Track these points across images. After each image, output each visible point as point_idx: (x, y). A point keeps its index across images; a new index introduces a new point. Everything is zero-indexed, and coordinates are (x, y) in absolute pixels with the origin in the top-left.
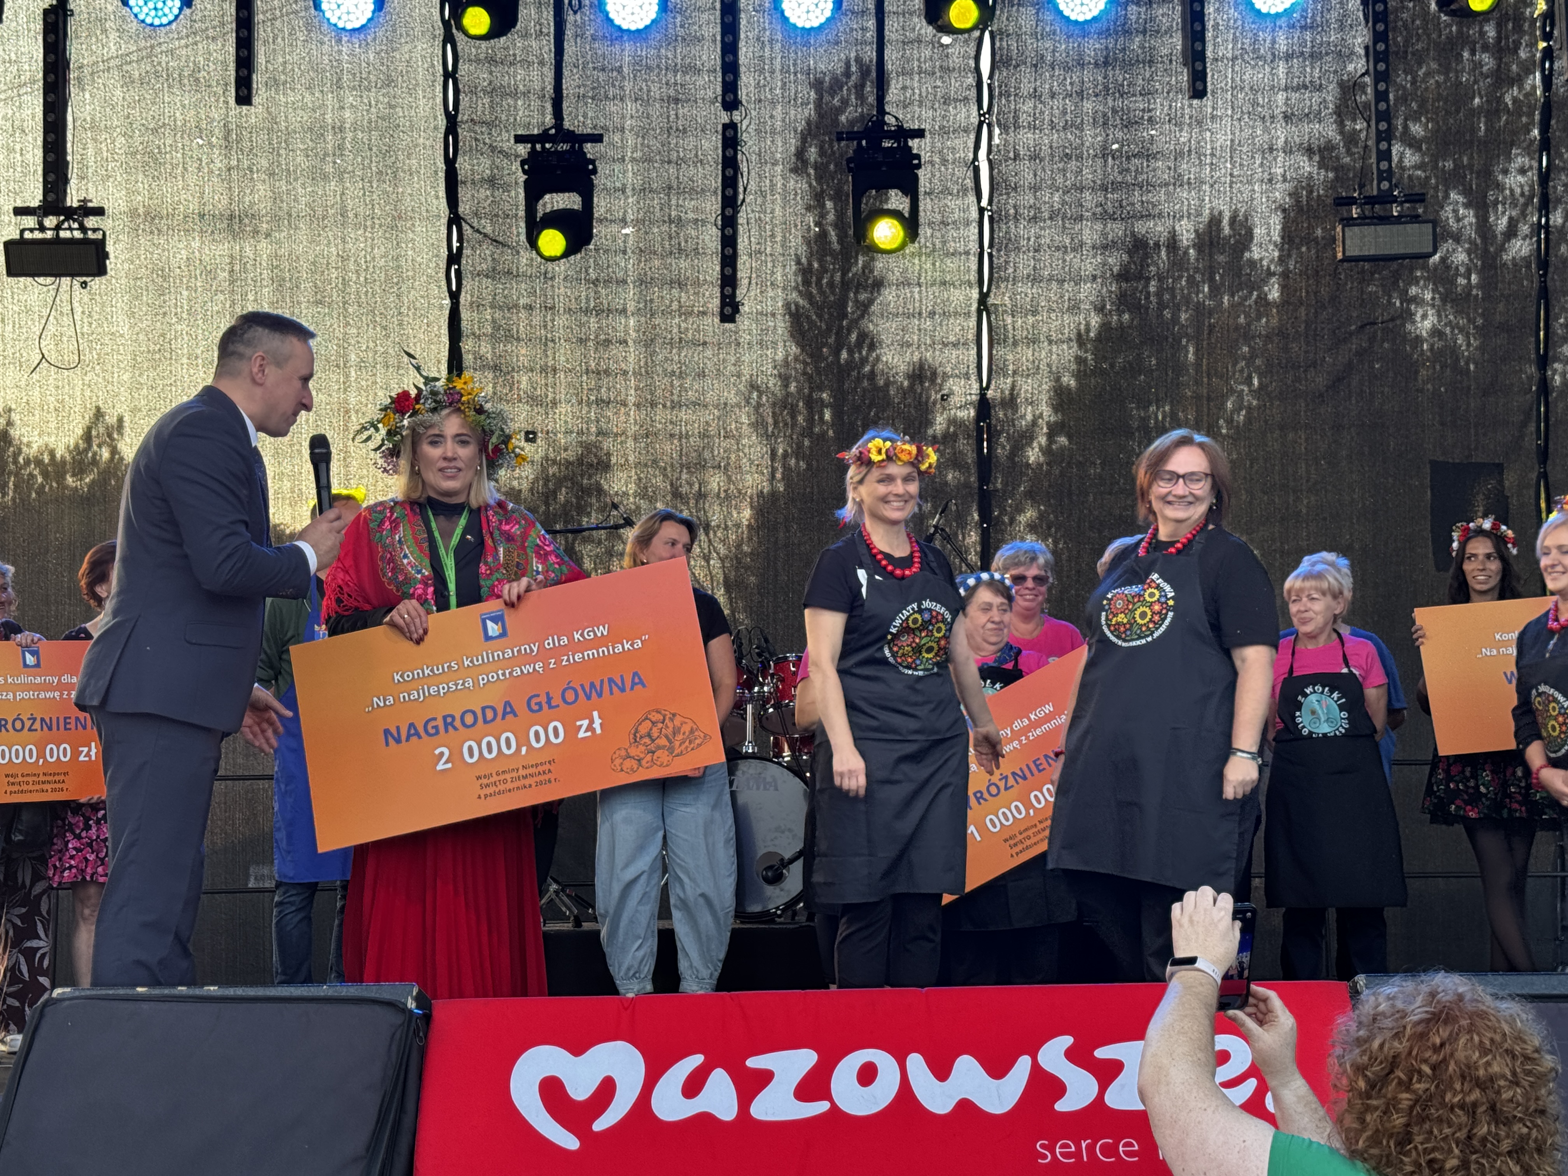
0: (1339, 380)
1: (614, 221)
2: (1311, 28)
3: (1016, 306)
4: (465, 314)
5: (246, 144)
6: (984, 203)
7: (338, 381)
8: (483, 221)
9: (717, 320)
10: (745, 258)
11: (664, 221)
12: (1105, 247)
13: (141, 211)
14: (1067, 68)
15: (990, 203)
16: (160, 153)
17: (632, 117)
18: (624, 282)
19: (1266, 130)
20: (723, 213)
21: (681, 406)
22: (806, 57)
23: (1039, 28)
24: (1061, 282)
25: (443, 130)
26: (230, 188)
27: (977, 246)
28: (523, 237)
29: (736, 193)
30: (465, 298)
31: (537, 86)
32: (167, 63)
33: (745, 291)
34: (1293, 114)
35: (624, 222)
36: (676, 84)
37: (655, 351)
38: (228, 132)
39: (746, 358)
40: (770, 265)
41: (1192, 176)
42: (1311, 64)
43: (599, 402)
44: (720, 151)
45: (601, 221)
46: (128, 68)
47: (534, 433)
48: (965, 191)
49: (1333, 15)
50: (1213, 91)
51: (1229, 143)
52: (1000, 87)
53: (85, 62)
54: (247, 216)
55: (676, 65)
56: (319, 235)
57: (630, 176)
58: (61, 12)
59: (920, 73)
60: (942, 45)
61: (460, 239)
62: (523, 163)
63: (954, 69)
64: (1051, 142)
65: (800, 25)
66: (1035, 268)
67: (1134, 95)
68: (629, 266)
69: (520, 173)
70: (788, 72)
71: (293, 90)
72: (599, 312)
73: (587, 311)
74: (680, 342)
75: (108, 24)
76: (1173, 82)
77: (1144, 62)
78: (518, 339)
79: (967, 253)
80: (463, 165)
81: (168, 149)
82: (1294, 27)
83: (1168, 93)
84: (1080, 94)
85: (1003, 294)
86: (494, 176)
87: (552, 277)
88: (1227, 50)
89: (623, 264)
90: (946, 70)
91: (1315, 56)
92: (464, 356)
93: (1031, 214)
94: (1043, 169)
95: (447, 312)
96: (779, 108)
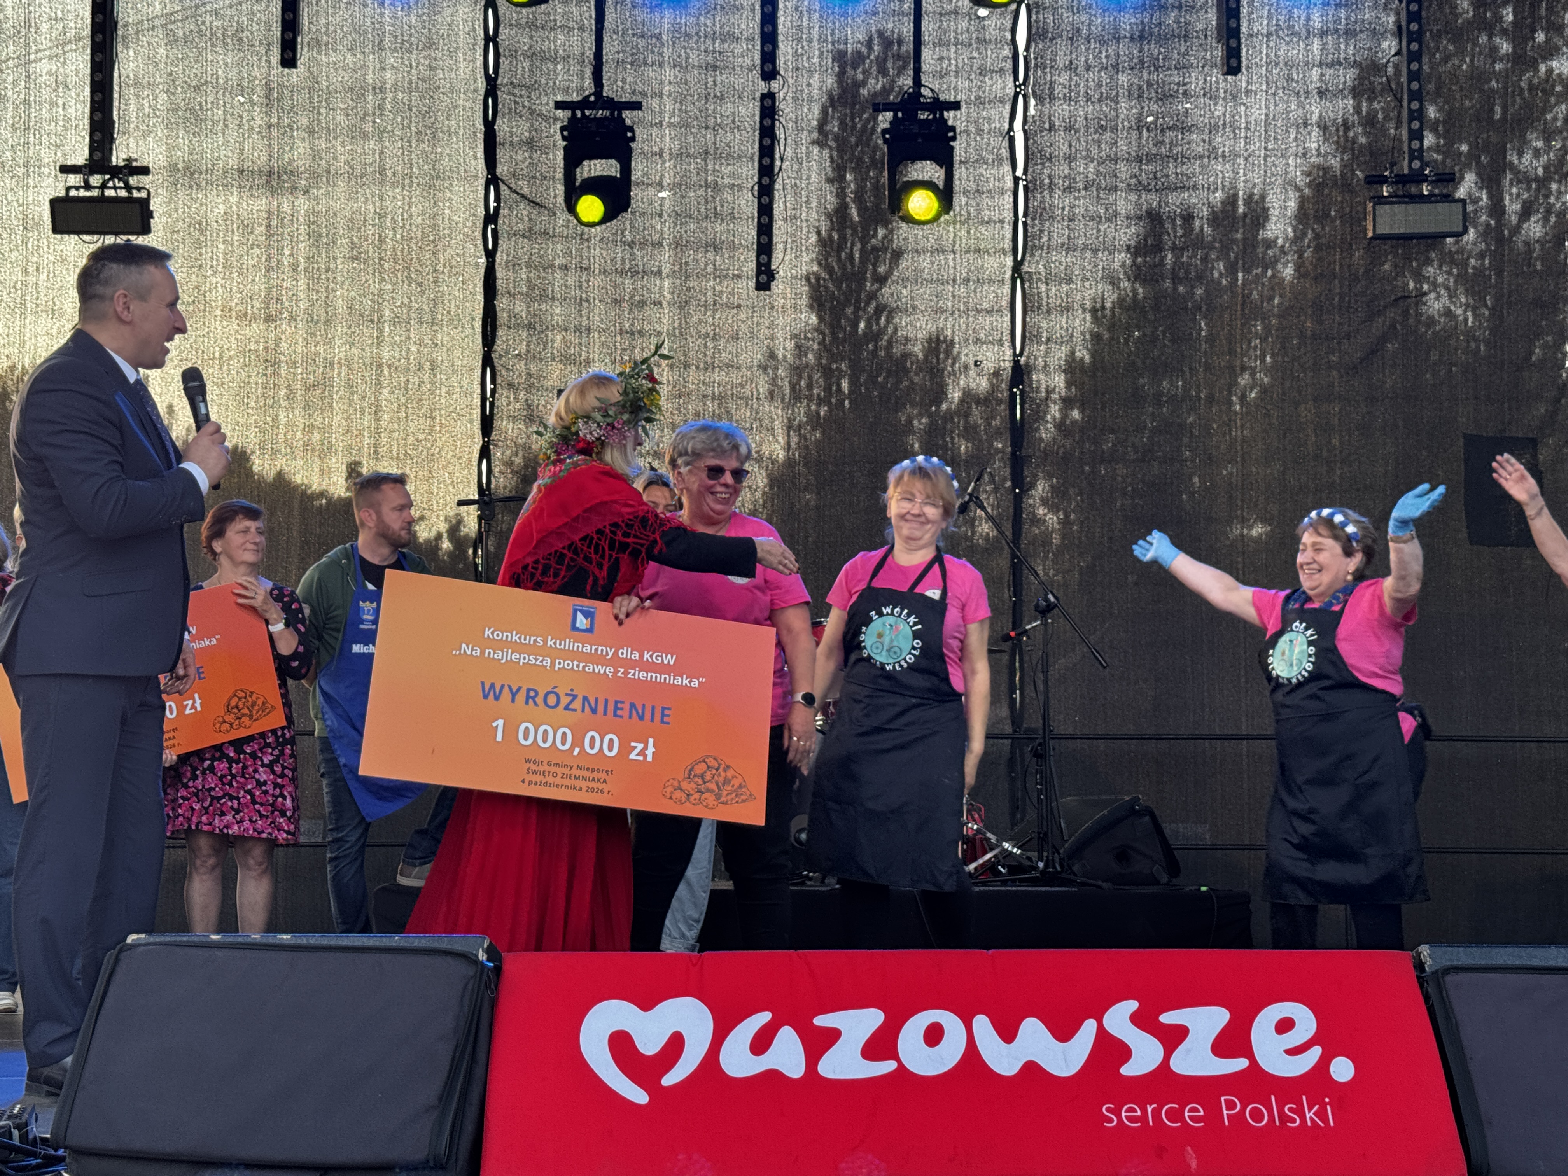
0: (1373, 352)
1: (651, 185)
2: (1346, 5)
3: (1050, 274)
4: (500, 273)
5: (287, 103)
6: (1019, 172)
7: (371, 336)
8: (520, 183)
9: (752, 284)
10: (781, 223)
11: (701, 186)
12: (1140, 218)
13: (180, 166)
14: (1103, 42)
15: (1025, 172)
16: (201, 109)
17: (670, 83)
18: (660, 244)
19: (1301, 105)
20: (759, 183)
21: (714, 367)
22: (843, 27)
23: (1075, 3)
24: (1095, 251)
25: (482, 92)
26: (270, 145)
27: (1012, 215)
28: (561, 200)
29: (772, 160)
30: (501, 258)
31: (577, 50)
32: (211, 23)
33: (781, 256)
34: (1327, 90)
35: (660, 186)
36: (714, 51)
37: (689, 313)
38: (270, 90)
39: (780, 321)
40: (805, 230)
41: (1227, 150)
42: (1346, 40)
44: (757, 118)
45: (638, 184)
46: (173, 27)
48: (999, 160)
50: (1248, 67)
51: (1263, 117)
52: (1036, 58)
53: (131, 20)
54: (286, 173)
55: (715, 33)
56: (357, 192)
57: (668, 140)
59: (956, 45)
60: (979, 17)
61: (498, 199)
62: (563, 129)
63: (990, 41)
64: (1086, 114)
66: (1069, 237)
67: (1169, 69)
68: (666, 229)
69: (558, 136)
70: (826, 41)
71: (335, 51)
72: (634, 273)
73: (622, 273)
74: (715, 304)
76: (1208, 56)
77: (1179, 37)
79: (1002, 221)
80: (502, 127)
81: (209, 106)
82: (1328, 4)
83: (1203, 67)
84: (1116, 67)
85: (1038, 262)
86: (532, 139)
87: (588, 240)
88: (1261, 26)
89: (659, 227)
90: (983, 41)
91: (1349, 33)
92: (499, 314)
93: (1067, 184)
94: (1078, 139)
95: (482, 271)
96: (817, 76)
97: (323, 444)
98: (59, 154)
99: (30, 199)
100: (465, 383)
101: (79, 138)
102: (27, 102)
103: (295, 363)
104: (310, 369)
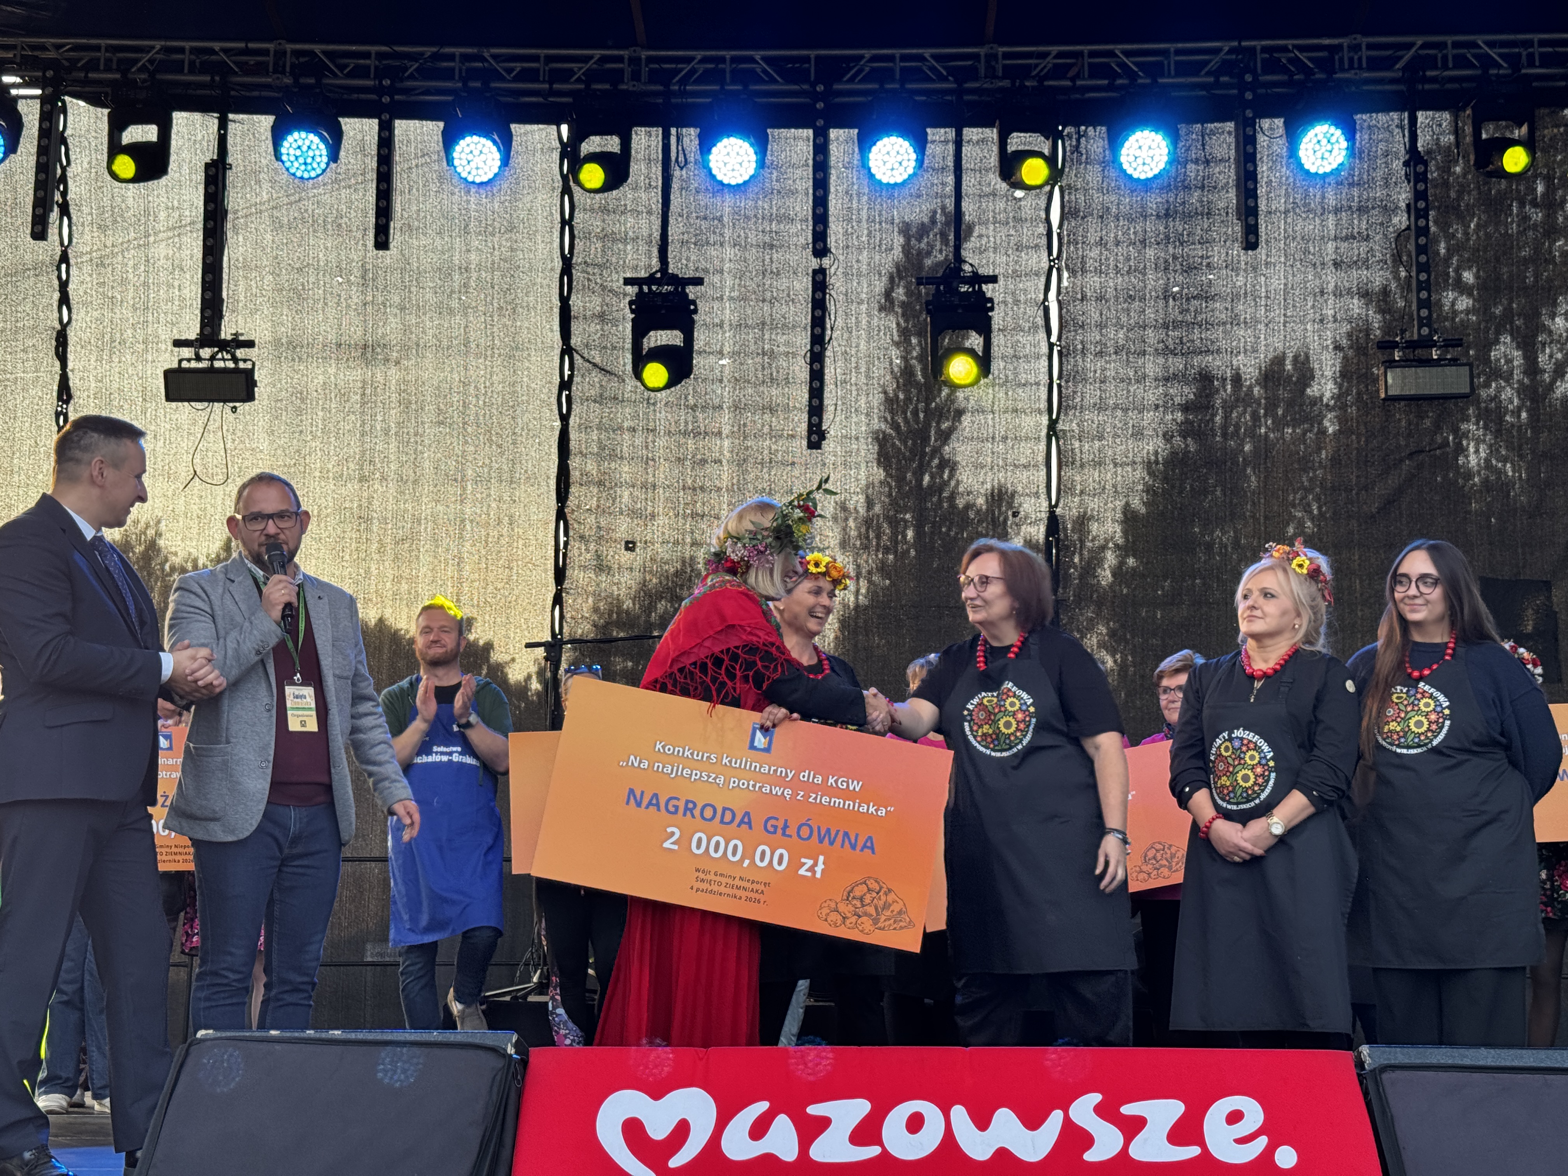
0: (1390, 502)
1: (712, 353)
2: (1358, 184)
3: (1083, 432)
4: (573, 435)
5: (380, 282)
6: (1054, 339)
7: (455, 494)
8: (593, 353)
9: (805, 443)
10: (831, 387)
11: (758, 354)
12: (1167, 379)
13: (284, 340)
14: (1131, 220)
15: (1059, 338)
16: (304, 289)
17: (730, 260)
18: (720, 407)
19: (1317, 276)
20: (811, 350)
22: (890, 208)
23: (1105, 185)
24: (1125, 410)
25: (558, 271)
26: (365, 321)
27: (1047, 378)
28: (629, 367)
29: (824, 329)
30: (573, 421)
31: (645, 232)
32: (313, 211)
33: (832, 417)
34: (1342, 261)
35: (721, 353)
36: (771, 232)
37: (747, 470)
38: (366, 271)
41: (1248, 317)
42: (1359, 216)
43: (694, 515)
44: (810, 292)
45: (700, 353)
47: (634, 543)
48: (1035, 327)
49: (1379, 174)
50: (1267, 241)
51: (1282, 287)
52: (1069, 235)
53: (239, 208)
54: (379, 346)
55: (772, 215)
56: (444, 363)
57: (728, 313)
58: (220, 166)
59: (994, 223)
60: (1015, 199)
61: (572, 368)
62: (631, 303)
63: (1026, 219)
64: (1116, 285)
65: (885, 181)
66: (1101, 398)
67: (1193, 244)
68: (725, 393)
69: (627, 310)
70: (874, 221)
71: (425, 234)
72: (697, 434)
73: (685, 434)
74: (771, 462)
75: (262, 175)
76: (1230, 231)
77: (1202, 215)
78: (622, 458)
79: (1038, 384)
80: (576, 302)
81: (311, 286)
82: (1342, 184)
83: (1225, 242)
84: (1143, 242)
85: (1071, 421)
86: (603, 313)
87: (654, 404)
88: (1280, 204)
89: (719, 392)
90: (1018, 220)
91: (1362, 210)
92: (572, 473)
93: (1098, 349)
94: (1109, 310)
95: (557, 433)
96: (865, 253)
97: (410, 593)
98: (175, 331)
99: (149, 372)
100: (540, 536)
101: (193, 317)
102: (145, 284)
103: (386, 519)
104: (400, 524)
